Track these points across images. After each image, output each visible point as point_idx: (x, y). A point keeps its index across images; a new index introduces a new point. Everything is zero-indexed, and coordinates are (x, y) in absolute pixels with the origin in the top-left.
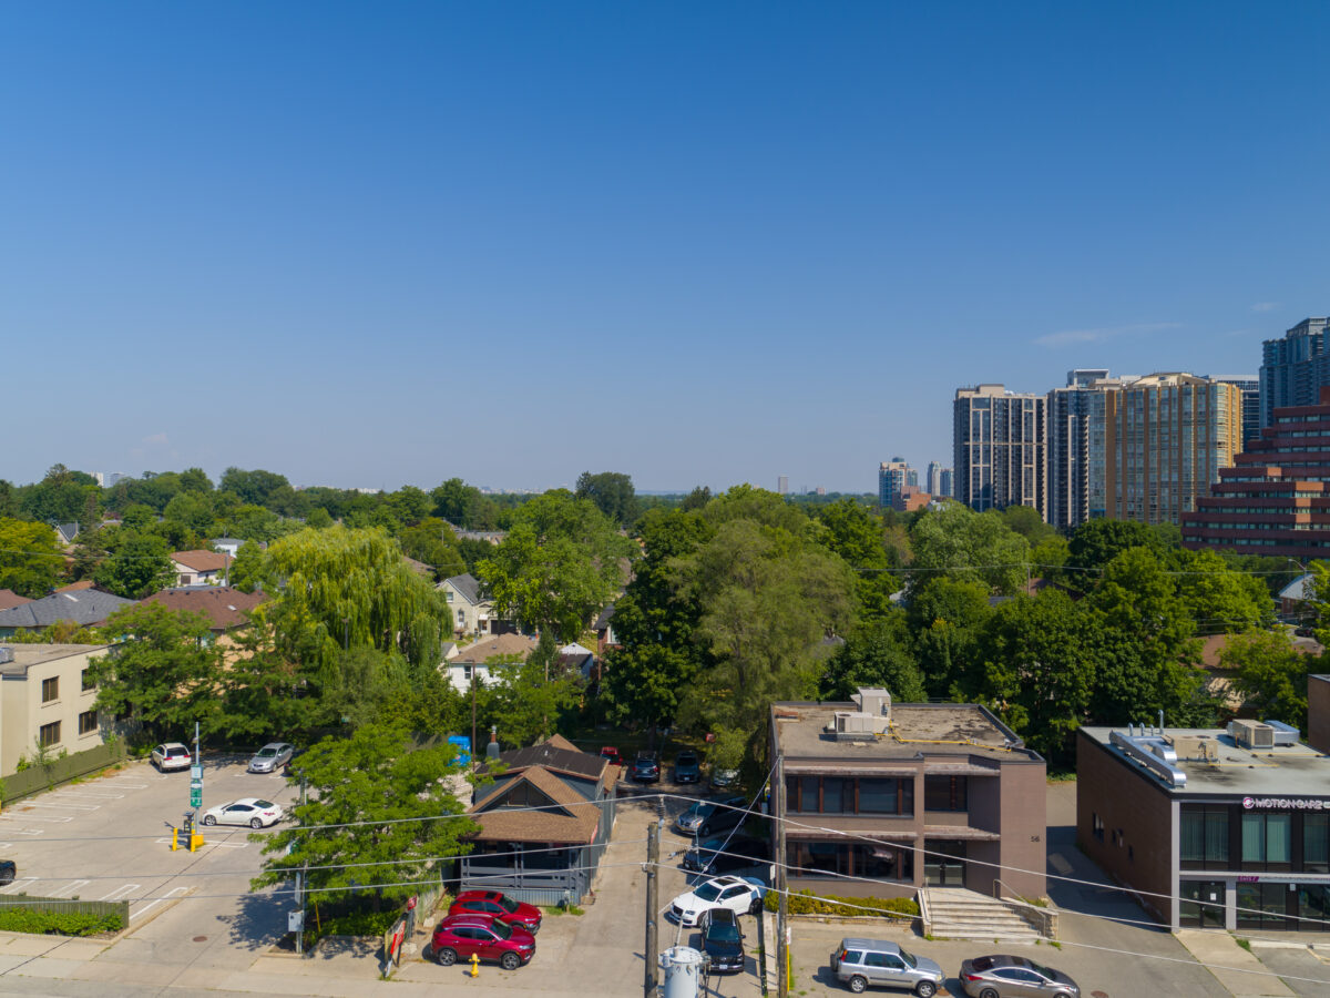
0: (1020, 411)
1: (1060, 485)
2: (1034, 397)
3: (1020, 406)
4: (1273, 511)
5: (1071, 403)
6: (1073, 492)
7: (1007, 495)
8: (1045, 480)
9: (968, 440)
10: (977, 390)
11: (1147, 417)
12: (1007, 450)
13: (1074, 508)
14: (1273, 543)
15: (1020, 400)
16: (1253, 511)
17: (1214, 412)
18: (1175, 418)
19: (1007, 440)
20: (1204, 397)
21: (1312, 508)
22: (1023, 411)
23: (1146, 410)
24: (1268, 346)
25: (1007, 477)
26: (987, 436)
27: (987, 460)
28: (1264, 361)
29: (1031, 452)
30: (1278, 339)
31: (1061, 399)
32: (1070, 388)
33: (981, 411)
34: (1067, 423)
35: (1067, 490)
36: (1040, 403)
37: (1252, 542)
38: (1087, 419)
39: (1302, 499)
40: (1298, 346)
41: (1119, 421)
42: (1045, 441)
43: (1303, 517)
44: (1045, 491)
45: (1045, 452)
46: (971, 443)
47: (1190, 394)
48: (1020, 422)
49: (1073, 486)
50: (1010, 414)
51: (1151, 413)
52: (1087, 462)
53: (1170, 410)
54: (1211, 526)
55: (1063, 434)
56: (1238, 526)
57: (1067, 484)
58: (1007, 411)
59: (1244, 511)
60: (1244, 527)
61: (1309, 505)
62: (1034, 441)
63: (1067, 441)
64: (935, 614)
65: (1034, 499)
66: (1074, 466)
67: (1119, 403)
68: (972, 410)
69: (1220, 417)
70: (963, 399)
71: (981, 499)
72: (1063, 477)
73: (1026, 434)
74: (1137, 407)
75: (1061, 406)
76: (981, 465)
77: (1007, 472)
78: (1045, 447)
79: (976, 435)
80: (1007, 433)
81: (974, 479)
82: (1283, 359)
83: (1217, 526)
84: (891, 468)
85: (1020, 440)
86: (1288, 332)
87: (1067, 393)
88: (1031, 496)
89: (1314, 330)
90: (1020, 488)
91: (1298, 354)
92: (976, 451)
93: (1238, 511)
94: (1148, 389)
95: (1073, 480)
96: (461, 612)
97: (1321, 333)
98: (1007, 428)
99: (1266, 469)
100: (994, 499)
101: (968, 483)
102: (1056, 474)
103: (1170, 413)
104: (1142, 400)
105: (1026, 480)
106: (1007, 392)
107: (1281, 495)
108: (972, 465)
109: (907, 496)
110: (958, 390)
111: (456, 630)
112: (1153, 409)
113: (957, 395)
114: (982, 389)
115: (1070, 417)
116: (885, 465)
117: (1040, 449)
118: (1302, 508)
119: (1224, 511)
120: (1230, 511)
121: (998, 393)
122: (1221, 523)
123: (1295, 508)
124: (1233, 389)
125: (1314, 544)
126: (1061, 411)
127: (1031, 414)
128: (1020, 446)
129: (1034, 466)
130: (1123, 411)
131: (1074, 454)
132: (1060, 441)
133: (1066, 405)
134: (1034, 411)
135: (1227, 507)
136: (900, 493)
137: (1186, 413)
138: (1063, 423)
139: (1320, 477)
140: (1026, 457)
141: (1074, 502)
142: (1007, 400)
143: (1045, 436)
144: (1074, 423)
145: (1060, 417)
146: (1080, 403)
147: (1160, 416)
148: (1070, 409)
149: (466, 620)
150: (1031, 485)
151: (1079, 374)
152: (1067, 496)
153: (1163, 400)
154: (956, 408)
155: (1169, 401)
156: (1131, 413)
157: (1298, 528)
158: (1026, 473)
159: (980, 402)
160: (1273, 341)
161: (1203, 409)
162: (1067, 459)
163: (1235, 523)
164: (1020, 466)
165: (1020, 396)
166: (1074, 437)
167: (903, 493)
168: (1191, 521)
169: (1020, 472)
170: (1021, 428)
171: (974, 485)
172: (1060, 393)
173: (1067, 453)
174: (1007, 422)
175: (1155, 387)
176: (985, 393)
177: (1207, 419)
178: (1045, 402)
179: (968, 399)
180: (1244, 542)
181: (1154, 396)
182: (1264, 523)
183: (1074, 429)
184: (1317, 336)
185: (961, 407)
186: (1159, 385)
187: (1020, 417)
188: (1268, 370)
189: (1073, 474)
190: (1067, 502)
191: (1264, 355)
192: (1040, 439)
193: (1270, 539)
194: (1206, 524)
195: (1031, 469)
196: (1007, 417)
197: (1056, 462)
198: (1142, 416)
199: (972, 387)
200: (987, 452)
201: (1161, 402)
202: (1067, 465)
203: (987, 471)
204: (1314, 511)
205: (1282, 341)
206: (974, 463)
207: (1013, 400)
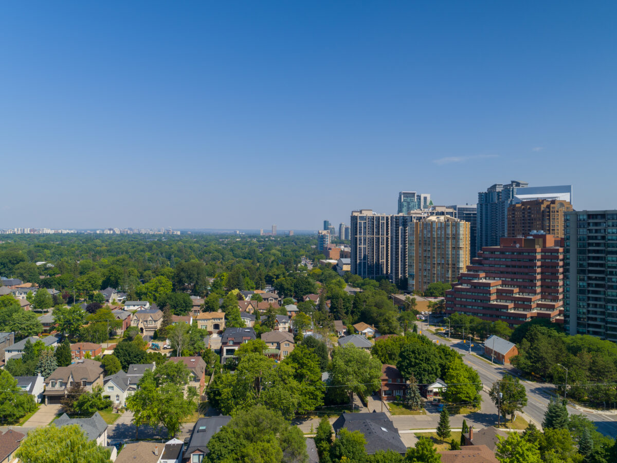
0: (379, 222)
1: (396, 258)
2: (385, 215)
3: (379, 219)
4: (481, 295)
5: (401, 221)
6: (401, 261)
7: (373, 259)
8: (389, 252)
9: (357, 235)
10: (361, 212)
11: (432, 234)
12: (373, 239)
13: (401, 268)
14: (481, 308)
15: (379, 217)
16: (474, 294)
17: (459, 234)
18: (443, 236)
19: (373, 234)
20: (455, 227)
21: (497, 292)
22: (380, 222)
23: (431, 231)
24: (480, 195)
25: (373, 251)
26: (365, 233)
27: (365, 244)
28: (479, 201)
29: (384, 240)
30: (484, 192)
31: (396, 219)
32: (401, 214)
33: (362, 222)
34: (399, 230)
35: (398, 259)
36: (387, 218)
37: (473, 307)
38: (407, 229)
39: (493, 290)
40: (492, 195)
41: (420, 236)
42: (389, 235)
43: (494, 297)
44: (389, 257)
45: (389, 240)
46: (358, 236)
47: (449, 226)
48: (379, 227)
49: (401, 258)
50: (375, 223)
51: (433, 233)
52: (407, 247)
53: (441, 232)
54: (457, 299)
55: (397, 235)
56: (468, 300)
57: (398, 257)
58: (373, 222)
59: (470, 294)
60: (470, 300)
61: (496, 291)
62: (385, 234)
63: (398, 238)
64: (342, 453)
65: (385, 261)
66: (402, 249)
67: (420, 228)
68: (358, 221)
69: (461, 237)
70: (354, 216)
71: (362, 261)
72: (397, 254)
73: (382, 231)
74: (428, 230)
75: (396, 222)
76: (362, 246)
77: (373, 249)
78: (390, 238)
79: (360, 233)
80: (373, 232)
81: (359, 252)
82: (486, 200)
83: (459, 299)
84: (323, 234)
85: (379, 235)
86: (488, 189)
87: (399, 217)
88: (384, 259)
89: (499, 189)
90: (379, 256)
91: (492, 199)
92: (360, 240)
93: (468, 293)
94: (432, 222)
95: (401, 255)
96: (118, 396)
97: (501, 191)
98: (373, 229)
99: (479, 275)
100: (368, 261)
101: (356, 254)
102: (394, 252)
103: (441, 233)
104: (430, 227)
105: (381, 252)
106: (373, 213)
107: (485, 288)
108: (358, 246)
109: (330, 249)
110: (352, 212)
111: (115, 406)
112: (434, 231)
113: (352, 214)
114: (363, 212)
115: (400, 227)
116: (320, 232)
117: (387, 239)
118: (493, 293)
119: (463, 293)
120: (465, 293)
121: (369, 214)
122: (461, 298)
123: (490, 294)
124: (466, 224)
125: (498, 310)
126: (396, 225)
127: (384, 223)
128: (379, 237)
129: (385, 246)
130: (422, 231)
131: (401, 244)
132: (396, 238)
133: (398, 222)
134: (385, 222)
135: (464, 292)
136: (327, 247)
137: (448, 234)
138: (397, 230)
139: (500, 278)
140: (381, 242)
141: (401, 265)
142: (374, 217)
143: (389, 233)
144: (402, 230)
145: (396, 227)
146: (405, 222)
147: (437, 234)
148: (400, 224)
149: (120, 400)
150: (384, 254)
151: (404, 193)
152: (398, 262)
153: (438, 227)
154: (352, 220)
155: (440, 228)
156: (425, 232)
157: (492, 302)
158: (381, 248)
159: (362, 218)
160: (482, 193)
161: (454, 232)
162: (399, 246)
163: (467, 299)
164: (379, 246)
165: (379, 215)
166: (401, 237)
167: (328, 247)
168: (449, 295)
169: (379, 249)
170: (379, 229)
171: (359, 255)
172: (396, 217)
173: (399, 243)
174: (374, 227)
175: (435, 221)
176: (365, 214)
177: (456, 237)
178: (390, 218)
179: (357, 217)
180: (470, 307)
181: (434, 226)
182: (478, 300)
183: (402, 233)
184: (499, 192)
185: (354, 219)
186: (437, 221)
187: (379, 224)
188: (480, 204)
189: (401, 252)
190: (398, 265)
191: (479, 198)
192: (387, 234)
193: (480, 307)
194: (455, 298)
195: (384, 247)
196: (373, 224)
197: (394, 247)
198: (430, 234)
199: (359, 210)
200: (365, 240)
201: (437, 229)
202: (399, 249)
203: (365, 248)
204: (498, 294)
205: (486, 193)
206: (359, 245)
207: (376, 217)
